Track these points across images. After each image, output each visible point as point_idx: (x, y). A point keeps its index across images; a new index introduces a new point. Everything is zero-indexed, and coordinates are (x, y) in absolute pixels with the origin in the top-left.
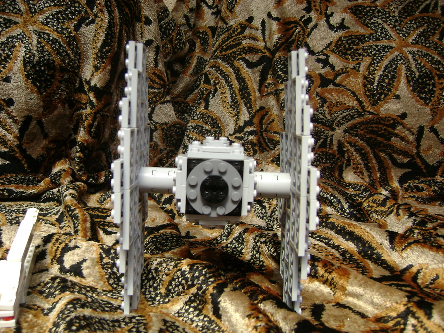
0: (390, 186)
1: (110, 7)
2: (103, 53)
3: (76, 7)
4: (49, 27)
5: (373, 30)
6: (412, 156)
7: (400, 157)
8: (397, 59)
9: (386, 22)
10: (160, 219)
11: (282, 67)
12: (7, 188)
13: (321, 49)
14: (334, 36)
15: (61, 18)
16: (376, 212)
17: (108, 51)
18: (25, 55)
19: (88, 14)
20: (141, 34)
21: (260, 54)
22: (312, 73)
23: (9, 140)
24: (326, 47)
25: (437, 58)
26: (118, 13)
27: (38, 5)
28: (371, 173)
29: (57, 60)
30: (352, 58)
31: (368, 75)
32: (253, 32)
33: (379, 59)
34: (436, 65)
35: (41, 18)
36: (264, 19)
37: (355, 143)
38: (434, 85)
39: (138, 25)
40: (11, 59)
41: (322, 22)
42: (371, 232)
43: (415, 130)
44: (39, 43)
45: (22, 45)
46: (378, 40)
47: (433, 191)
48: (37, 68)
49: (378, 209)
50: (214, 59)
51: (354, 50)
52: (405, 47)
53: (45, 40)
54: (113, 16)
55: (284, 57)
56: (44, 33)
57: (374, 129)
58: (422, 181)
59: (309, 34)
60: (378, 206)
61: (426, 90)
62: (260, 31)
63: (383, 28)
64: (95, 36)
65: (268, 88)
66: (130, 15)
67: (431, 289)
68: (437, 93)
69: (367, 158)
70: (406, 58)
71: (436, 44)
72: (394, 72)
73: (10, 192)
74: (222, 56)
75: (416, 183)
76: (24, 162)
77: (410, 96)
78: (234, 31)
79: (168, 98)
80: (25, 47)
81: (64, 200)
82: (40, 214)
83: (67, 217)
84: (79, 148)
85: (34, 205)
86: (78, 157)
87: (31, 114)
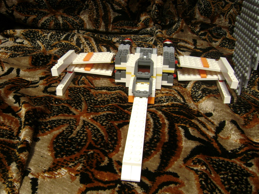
10: (205, 44)
12: (123, 28)
23: (122, 4)
73: (125, 30)
76: (129, 15)
81: (156, 35)
82: (143, 41)
83: (159, 43)
84: (157, 7)
85: (137, 36)
86: (156, 12)
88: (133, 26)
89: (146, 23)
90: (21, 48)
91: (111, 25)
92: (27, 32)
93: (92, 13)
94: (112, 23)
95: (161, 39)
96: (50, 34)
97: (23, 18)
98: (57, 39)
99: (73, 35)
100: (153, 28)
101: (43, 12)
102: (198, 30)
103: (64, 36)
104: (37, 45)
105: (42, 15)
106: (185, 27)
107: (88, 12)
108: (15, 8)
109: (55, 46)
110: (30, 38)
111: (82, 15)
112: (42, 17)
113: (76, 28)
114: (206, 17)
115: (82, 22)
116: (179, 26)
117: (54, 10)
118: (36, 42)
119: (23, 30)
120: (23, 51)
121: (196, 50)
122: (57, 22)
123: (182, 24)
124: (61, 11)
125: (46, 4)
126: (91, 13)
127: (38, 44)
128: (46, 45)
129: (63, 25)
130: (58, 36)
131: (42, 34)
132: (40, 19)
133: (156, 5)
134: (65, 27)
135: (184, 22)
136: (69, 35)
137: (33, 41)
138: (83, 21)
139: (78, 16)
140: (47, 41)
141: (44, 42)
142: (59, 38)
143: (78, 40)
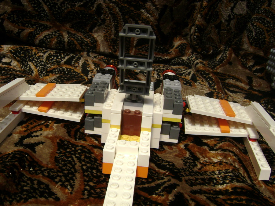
23: (151, 21)
76: (159, 37)
81: (195, 66)
83: (199, 78)
84: (197, 30)
85: (168, 67)
86: (196, 36)
87: (167, 4)
88: (163, 53)
89: (182, 50)
90: (6, 71)
91: (134, 49)
92: (17, 48)
93: (110, 31)
94: (135, 47)
95: (203, 73)
96: (46, 55)
97: (15, 30)
98: (57, 61)
99: (79, 59)
100: (191, 57)
101: (43, 25)
102: (251, 64)
103: (67, 58)
104: (28, 68)
105: (42, 29)
106: (234, 58)
107: (104, 29)
108: (7, 17)
109: (52, 71)
110: (20, 57)
111: (95, 32)
112: (42, 31)
113: (86, 50)
114: (258, 48)
115: (94, 42)
116: (226, 56)
117: (58, 24)
118: (28, 64)
119: (12, 46)
120: (6, 75)
121: (253, 91)
122: (61, 39)
123: (230, 54)
124: (68, 26)
125: (49, 15)
126: (108, 32)
127: (30, 67)
128: (40, 69)
129: (68, 44)
130: (57, 58)
131: (36, 53)
132: (38, 34)
133: (197, 26)
134: (71, 47)
135: (232, 52)
136: (72, 58)
137: (24, 62)
138: (96, 41)
139: (90, 33)
140: (43, 63)
141: (38, 64)
142: (59, 61)
143: (85, 65)
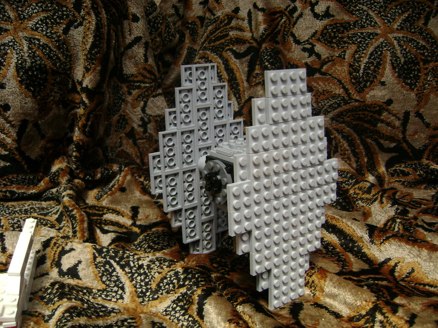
0: (377, 170)
1: (97, 8)
2: (93, 54)
3: (64, 11)
4: (39, 32)
5: (358, 17)
6: (398, 141)
7: (387, 142)
8: (382, 46)
9: (371, 9)
10: (153, 216)
11: (269, 58)
12: (9, 189)
13: (306, 38)
14: (319, 25)
15: (50, 23)
16: (362, 199)
17: (97, 53)
18: (18, 62)
19: (76, 17)
20: (130, 31)
21: (247, 44)
22: (299, 62)
23: (8, 144)
24: (312, 37)
25: (422, 43)
26: (106, 14)
27: (27, 12)
28: (358, 158)
29: (49, 64)
30: (338, 46)
31: (354, 63)
32: (240, 22)
33: (364, 47)
34: (421, 50)
35: (31, 24)
36: (250, 10)
37: (342, 130)
38: (419, 71)
39: (126, 23)
40: (4, 66)
41: (308, 11)
42: (352, 226)
43: (401, 116)
44: (30, 48)
45: (14, 51)
46: (363, 27)
47: (418, 175)
48: (30, 73)
49: (363, 196)
50: (203, 50)
51: (340, 38)
52: (390, 33)
53: (35, 45)
54: (100, 17)
55: (270, 48)
56: (34, 39)
57: (361, 116)
58: (409, 165)
59: (295, 23)
60: (363, 194)
61: (412, 75)
62: (246, 21)
63: (368, 14)
64: (84, 38)
65: (256, 78)
66: (117, 15)
67: (407, 283)
68: (422, 78)
69: (354, 144)
70: (392, 44)
71: (421, 29)
72: (379, 58)
73: (12, 193)
74: (211, 47)
75: (402, 167)
76: (23, 163)
77: (395, 82)
78: (221, 22)
79: (160, 91)
80: (17, 54)
81: (62, 201)
82: (41, 214)
83: (66, 217)
84: (75, 148)
85: (36, 205)
86: (74, 156)
87: (27, 118)
88: (28, 185)
89: (53, 179)
100: (60, 189)
106: (130, 181)
116: (118, 180)
121: (134, 228)
123: (125, 177)
133: (74, 143)
135: (129, 172)
